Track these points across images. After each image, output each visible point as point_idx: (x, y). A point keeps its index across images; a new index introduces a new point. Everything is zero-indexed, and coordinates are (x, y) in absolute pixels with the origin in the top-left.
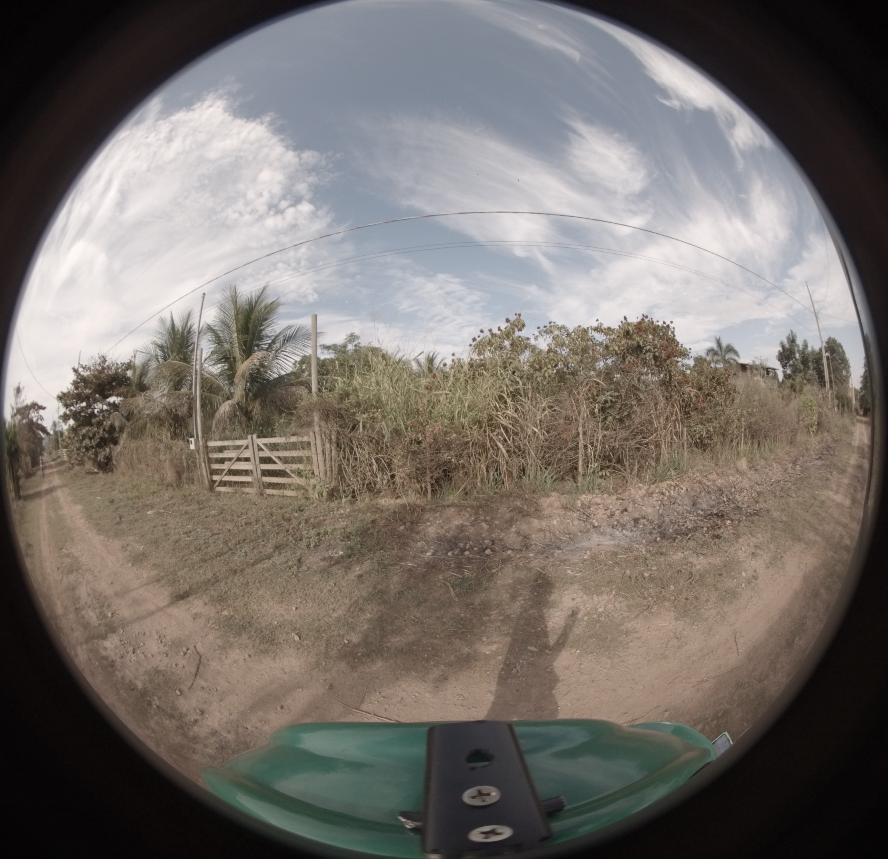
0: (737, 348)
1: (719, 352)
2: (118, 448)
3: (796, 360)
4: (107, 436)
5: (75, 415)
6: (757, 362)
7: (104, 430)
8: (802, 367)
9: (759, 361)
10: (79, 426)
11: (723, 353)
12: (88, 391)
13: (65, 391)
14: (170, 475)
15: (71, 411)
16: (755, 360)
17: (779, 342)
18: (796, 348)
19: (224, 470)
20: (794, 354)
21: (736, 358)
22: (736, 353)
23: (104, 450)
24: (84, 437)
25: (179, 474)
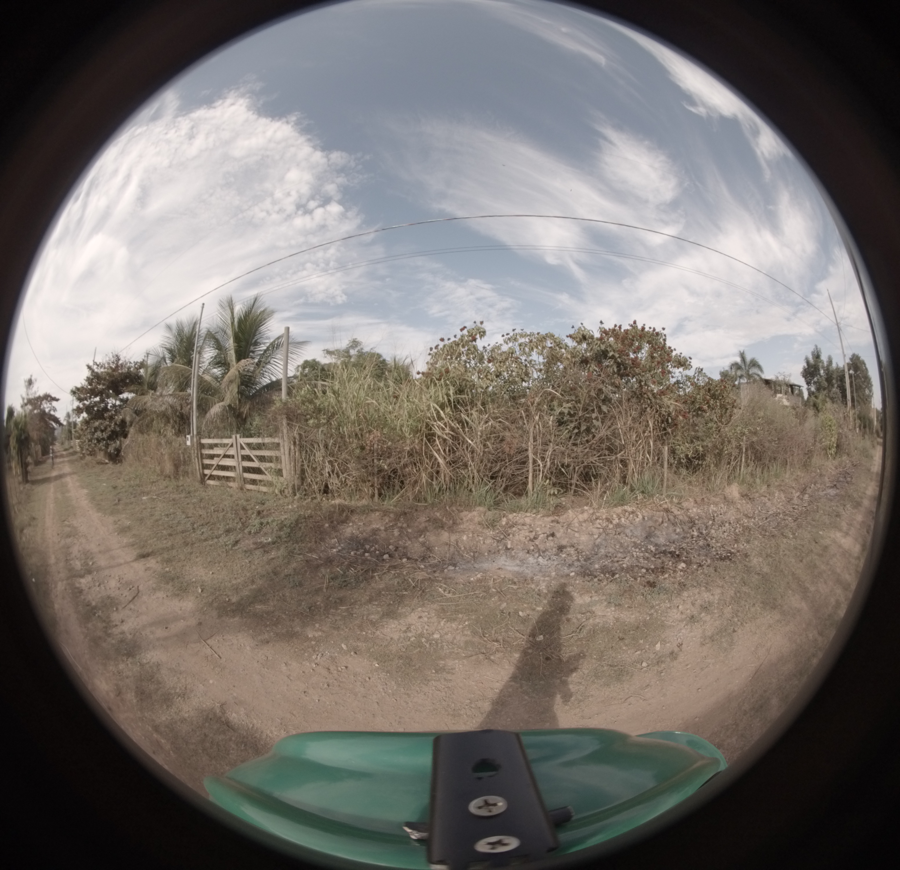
0: (761, 363)
1: (743, 367)
2: (127, 441)
3: (821, 376)
4: (118, 429)
5: (88, 409)
6: (781, 378)
7: (116, 424)
8: (826, 384)
9: (783, 377)
10: (92, 419)
11: (747, 368)
12: (100, 387)
13: (79, 386)
14: (169, 467)
15: (84, 404)
16: (778, 375)
17: (804, 358)
18: (821, 364)
19: (213, 465)
20: (819, 370)
21: (759, 373)
22: (759, 367)
23: (115, 442)
24: (96, 429)
25: (176, 466)
